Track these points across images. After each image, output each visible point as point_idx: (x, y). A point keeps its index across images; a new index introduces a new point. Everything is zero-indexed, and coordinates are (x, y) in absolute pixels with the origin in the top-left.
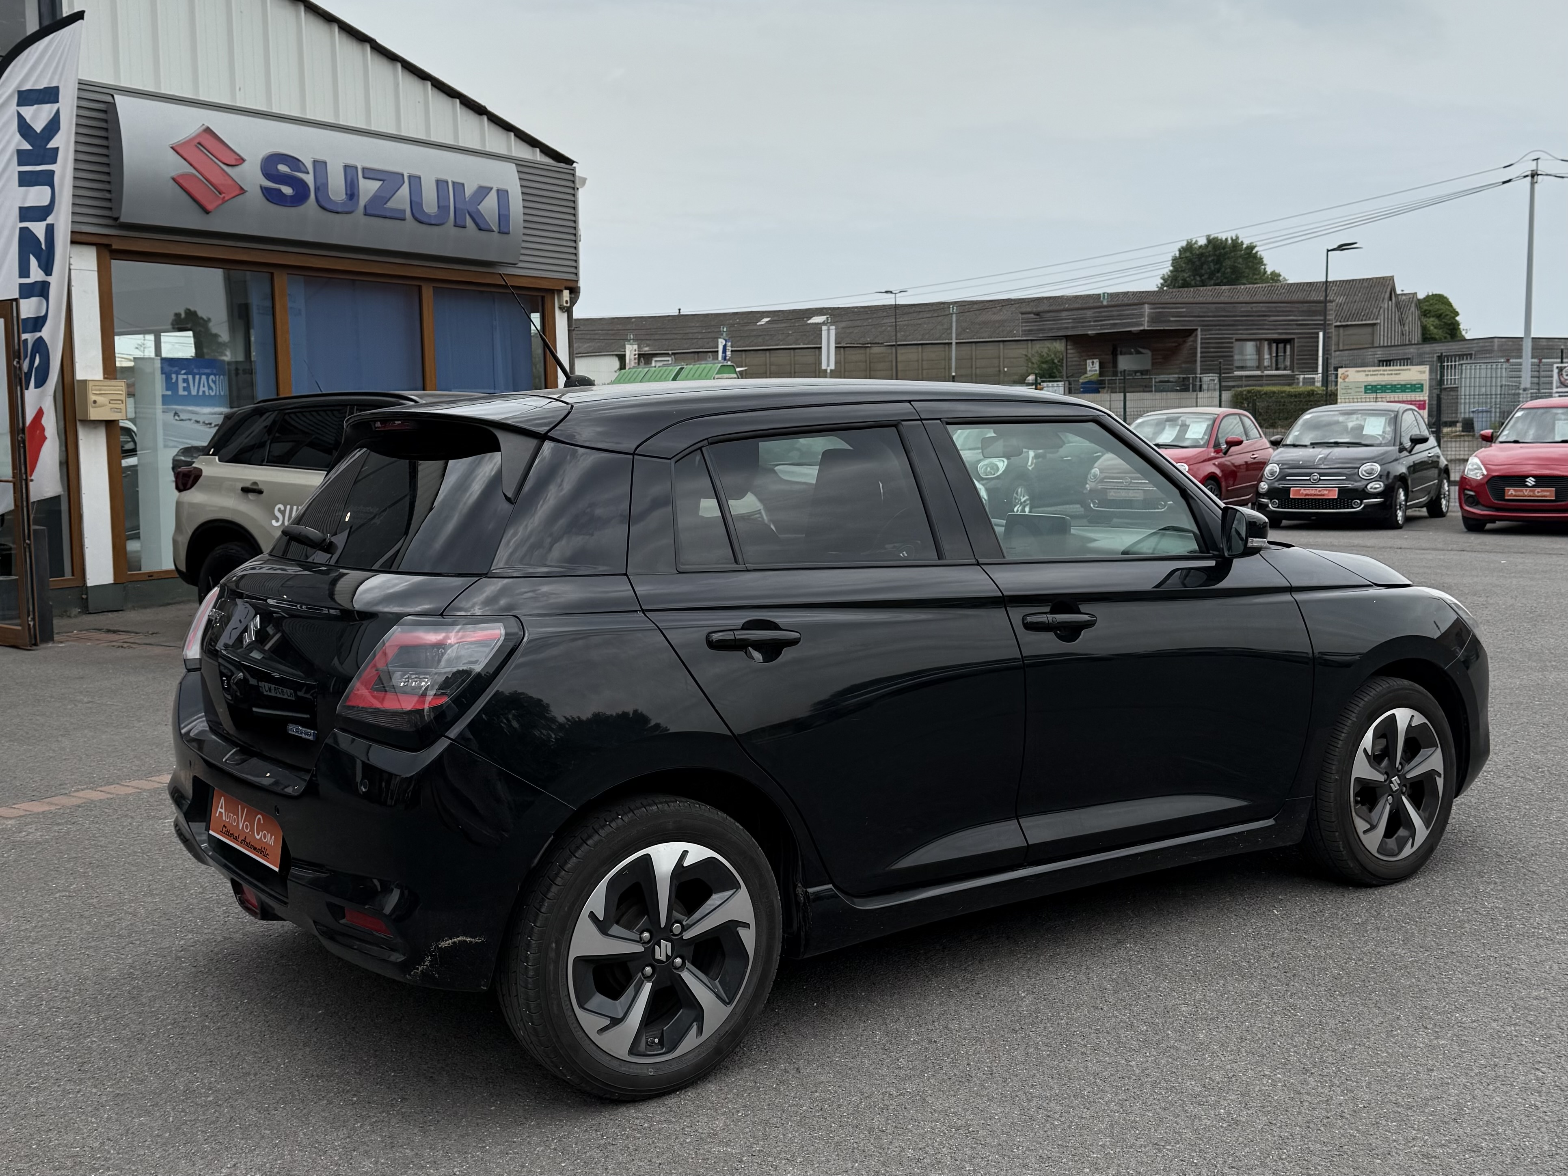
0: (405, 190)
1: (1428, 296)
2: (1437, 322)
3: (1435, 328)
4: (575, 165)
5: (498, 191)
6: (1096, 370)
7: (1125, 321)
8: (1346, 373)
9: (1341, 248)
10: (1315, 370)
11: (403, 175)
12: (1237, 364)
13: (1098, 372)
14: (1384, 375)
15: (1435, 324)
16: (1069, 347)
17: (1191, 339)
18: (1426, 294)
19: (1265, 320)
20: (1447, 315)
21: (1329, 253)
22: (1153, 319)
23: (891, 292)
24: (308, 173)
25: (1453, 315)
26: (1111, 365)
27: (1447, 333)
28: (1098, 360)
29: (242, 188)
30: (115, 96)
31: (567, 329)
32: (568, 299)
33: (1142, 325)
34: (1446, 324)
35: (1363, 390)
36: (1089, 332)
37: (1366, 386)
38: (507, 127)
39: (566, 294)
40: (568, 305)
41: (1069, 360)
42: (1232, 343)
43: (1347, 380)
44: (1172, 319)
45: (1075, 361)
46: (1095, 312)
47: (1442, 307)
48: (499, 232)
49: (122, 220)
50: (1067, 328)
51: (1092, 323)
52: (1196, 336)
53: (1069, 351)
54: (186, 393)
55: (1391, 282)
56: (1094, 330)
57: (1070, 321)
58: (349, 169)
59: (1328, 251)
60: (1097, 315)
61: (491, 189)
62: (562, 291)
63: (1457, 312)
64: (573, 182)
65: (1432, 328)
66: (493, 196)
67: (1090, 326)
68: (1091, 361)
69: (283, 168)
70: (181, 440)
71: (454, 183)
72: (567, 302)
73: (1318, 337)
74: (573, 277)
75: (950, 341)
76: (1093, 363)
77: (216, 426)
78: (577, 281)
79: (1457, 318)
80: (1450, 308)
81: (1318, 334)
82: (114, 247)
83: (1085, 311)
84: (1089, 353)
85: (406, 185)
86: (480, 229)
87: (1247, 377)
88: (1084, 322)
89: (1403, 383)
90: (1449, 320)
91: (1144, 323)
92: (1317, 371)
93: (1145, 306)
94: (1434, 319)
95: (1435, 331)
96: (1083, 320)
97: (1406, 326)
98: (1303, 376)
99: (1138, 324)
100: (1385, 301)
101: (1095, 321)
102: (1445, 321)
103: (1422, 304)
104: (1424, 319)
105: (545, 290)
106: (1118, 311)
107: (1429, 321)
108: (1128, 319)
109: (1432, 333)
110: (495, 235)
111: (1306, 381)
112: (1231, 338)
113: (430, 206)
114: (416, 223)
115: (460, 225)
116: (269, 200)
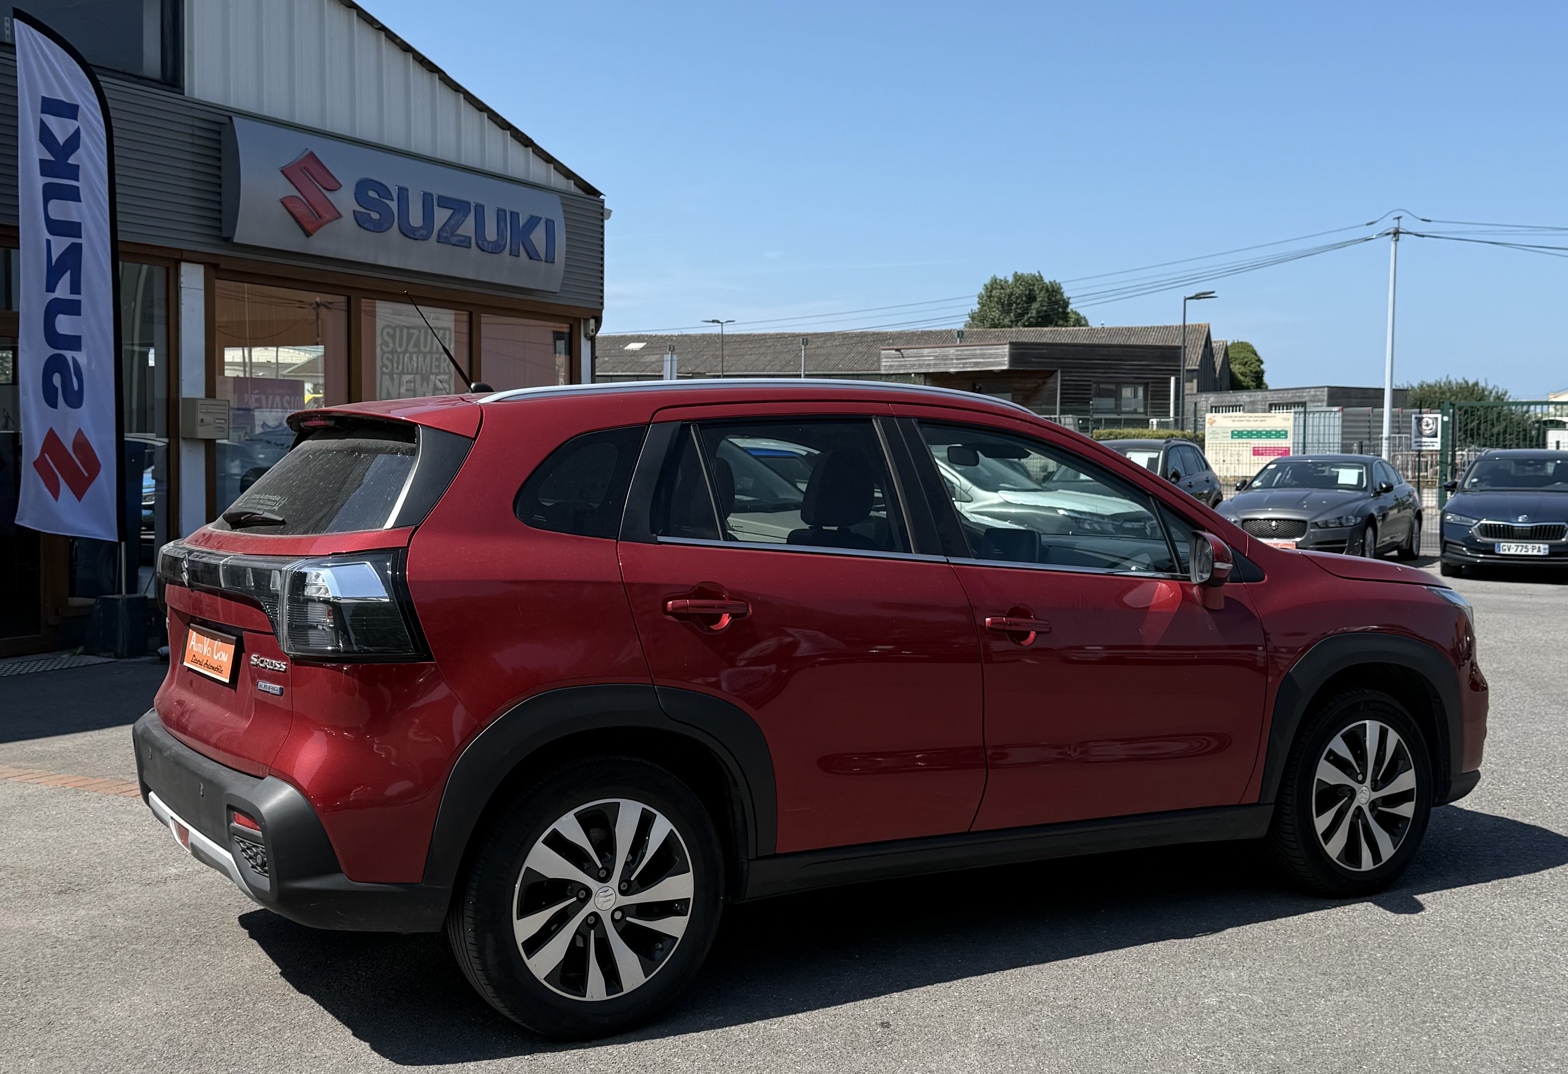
1: (1233, 344)
2: (1243, 369)
3: (1242, 374)
4: (602, 197)
5: (547, 221)
7: (987, 360)
8: (1214, 419)
9: (1197, 297)
10: (1167, 415)
11: (469, 204)
12: (1094, 407)
14: (1250, 421)
15: (1241, 371)
17: (1051, 380)
18: (1232, 341)
19: (1121, 364)
20: (1253, 363)
21: (1188, 301)
22: (1015, 359)
23: (718, 322)
24: (393, 200)
25: (1258, 363)
27: (1252, 381)
29: (339, 213)
30: (234, 119)
31: (590, 357)
32: (593, 326)
33: (1005, 364)
34: (1251, 371)
35: (1230, 435)
36: (952, 370)
37: (1233, 432)
38: (549, 159)
39: (592, 321)
40: (594, 333)
42: (1090, 385)
43: (1214, 425)
44: (1034, 360)
46: (957, 350)
47: (1248, 354)
48: (546, 261)
49: (236, 240)
50: (929, 365)
51: (955, 361)
52: (1057, 377)
55: (1207, 329)
56: (956, 367)
57: (932, 358)
59: (1186, 299)
60: (959, 353)
61: (541, 219)
62: (588, 318)
63: (1262, 361)
64: (602, 214)
65: (1239, 375)
66: (542, 225)
67: (953, 364)
71: (511, 213)
72: (592, 331)
73: (1169, 383)
74: (598, 306)
75: (798, 373)
78: (601, 311)
79: (1262, 366)
80: (1256, 357)
81: (1170, 379)
82: (222, 266)
83: (948, 349)
85: (472, 213)
86: (531, 258)
87: (1106, 419)
88: (946, 360)
89: (1268, 429)
90: (1255, 368)
91: (1007, 363)
92: (1169, 415)
93: (1007, 346)
94: (1240, 366)
95: (1242, 378)
96: (945, 358)
97: (1218, 372)
98: (1158, 420)
99: (1000, 364)
100: (1202, 347)
101: (957, 359)
102: (1251, 369)
103: (1229, 352)
104: (1232, 366)
105: (574, 318)
106: (981, 350)
107: (1236, 368)
108: (991, 358)
109: (1240, 381)
110: (543, 263)
111: (1161, 425)
112: (1089, 381)
113: (491, 234)
114: (480, 251)
115: (514, 253)
116: (360, 225)
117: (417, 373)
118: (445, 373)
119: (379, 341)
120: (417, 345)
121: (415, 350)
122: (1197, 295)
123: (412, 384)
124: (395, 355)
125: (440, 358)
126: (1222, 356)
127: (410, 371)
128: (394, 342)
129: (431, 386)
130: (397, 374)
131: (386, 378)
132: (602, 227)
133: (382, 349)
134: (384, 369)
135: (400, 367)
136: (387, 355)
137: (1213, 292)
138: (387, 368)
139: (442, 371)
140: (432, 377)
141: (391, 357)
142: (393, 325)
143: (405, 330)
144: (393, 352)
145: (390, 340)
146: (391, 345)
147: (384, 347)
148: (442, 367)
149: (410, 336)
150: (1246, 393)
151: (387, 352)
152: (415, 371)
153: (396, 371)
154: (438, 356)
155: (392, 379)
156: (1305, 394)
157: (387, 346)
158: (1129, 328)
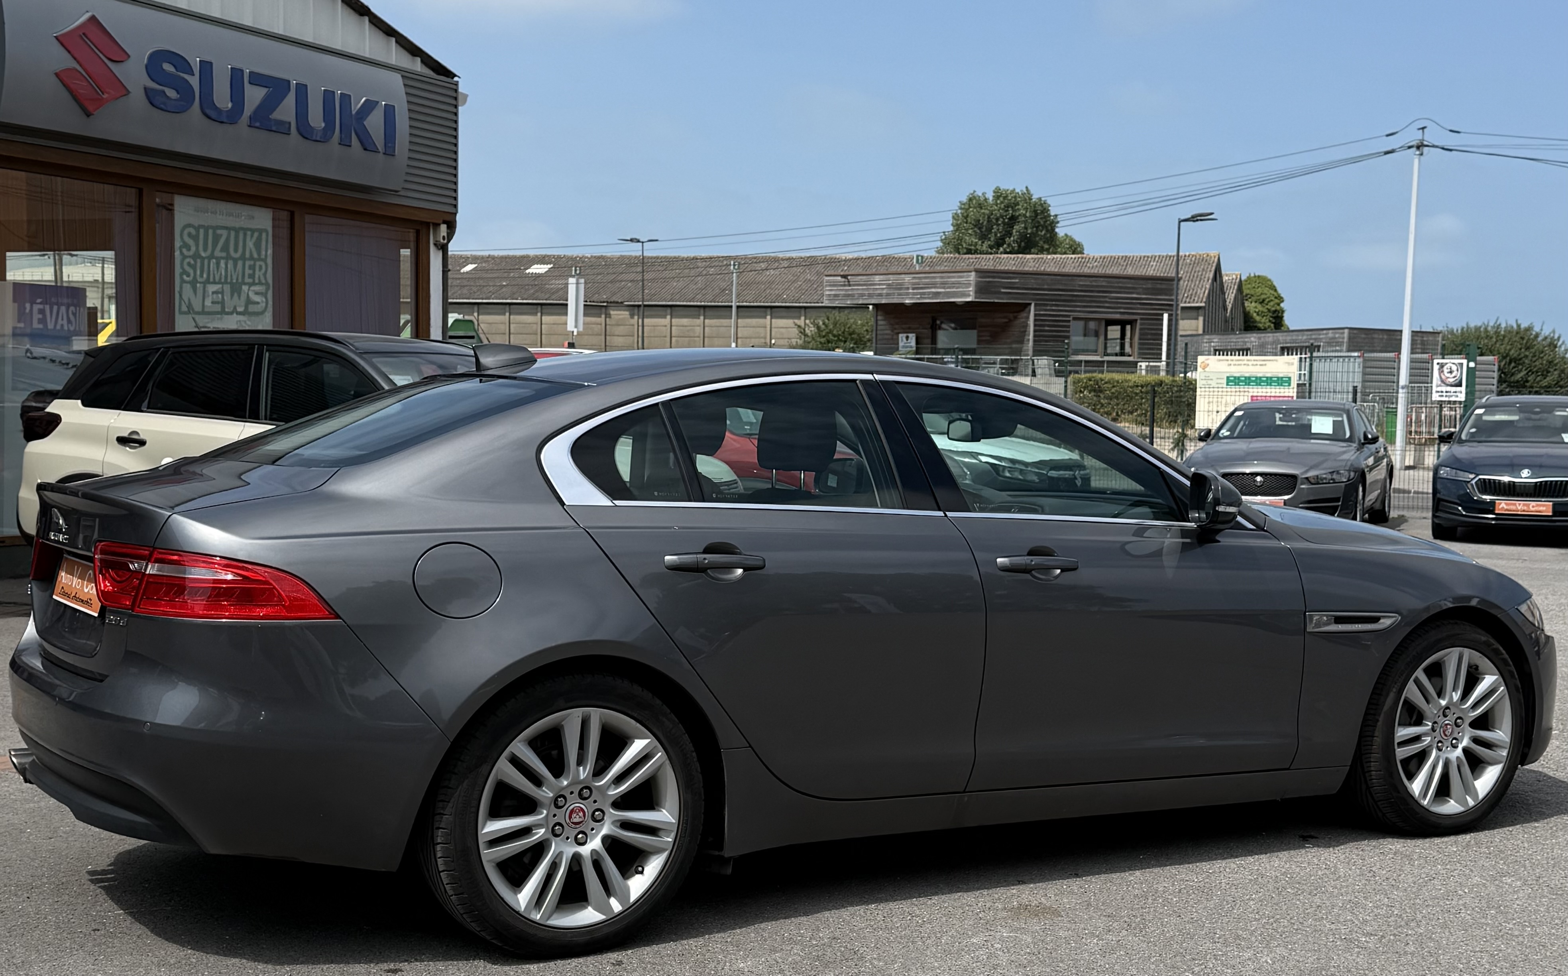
0: (290, 100)
1: (1249, 278)
2: (1260, 308)
3: (1258, 315)
4: (455, 79)
5: (385, 106)
6: (911, 347)
7: (948, 290)
8: (1207, 362)
9: (1194, 219)
10: (1159, 359)
11: (289, 82)
12: (1073, 346)
13: (914, 349)
14: (1248, 365)
15: (1257, 310)
16: (879, 318)
17: (1024, 314)
18: (1248, 275)
19: (1106, 297)
20: (1272, 300)
21: (1182, 223)
22: (981, 289)
23: (638, 241)
24: (193, 75)
25: (1277, 301)
26: (929, 341)
27: (1270, 321)
28: (914, 335)
29: (126, 89)
31: (441, 269)
32: (445, 234)
33: (969, 295)
34: (1269, 310)
35: (1225, 381)
36: (907, 301)
37: (1228, 377)
38: (389, 32)
39: (443, 228)
41: (878, 332)
42: (1069, 321)
43: (1206, 370)
44: (1003, 290)
45: (887, 334)
46: (914, 278)
47: (1266, 290)
48: (384, 154)
49: (1, 119)
50: (880, 295)
51: (911, 291)
52: (1028, 311)
53: (880, 323)
54: (41, 326)
55: (1216, 260)
56: (912, 298)
57: (884, 287)
58: (236, 75)
59: (1180, 221)
60: (916, 281)
61: (379, 103)
62: (439, 225)
63: (1282, 298)
64: (456, 99)
65: (1255, 315)
66: (380, 112)
67: (908, 294)
68: (905, 335)
69: (168, 67)
70: (33, 382)
71: (340, 95)
72: (444, 238)
73: (1162, 320)
74: (451, 209)
75: (730, 304)
76: (907, 338)
77: (73, 366)
78: (455, 214)
79: (1282, 305)
80: (1275, 294)
81: (1162, 315)
83: (903, 276)
84: (904, 326)
85: (292, 95)
86: (365, 149)
87: (1086, 362)
88: (900, 289)
89: (1269, 375)
90: (1273, 306)
91: (971, 293)
92: (1161, 358)
93: (973, 274)
94: (1257, 304)
95: (1258, 318)
96: (899, 287)
97: (1229, 311)
98: (1147, 364)
99: (964, 295)
100: (1210, 281)
101: (913, 289)
102: (1269, 307)
103: (1244, 287)
104: (1247, 304)
105: (422, 223)
106: (942, 277)
107: (1251, 306)
108: (953, 287)
109: (1255, 322)
110: (381, 156)
111: (1149, 370)
112: (1068, 316)
113: (316, 119)
114: (301, 138)
115: (345, 143)
116: (151, 103)
117: (226, 282)
118: (260, 283)
119: (178, 244)
120: (225, 248)
121: (224, 254)
122: (1193, 217)
123: (220, 296)
124: (199, 261)
125: (255, 265)
126: (1234, 291)
127: (217, 280)
128: (197, 245)
129: (243, 297)
130: (200, 283)
131: (187, 288)
132: (456, 114)
133: (181, 252)
134: (185, 277)
135: (205, 276)
136: (188, 260)
137: (1212, 214)
138: (188, 276)
139: (257, 281)
140: (245, 288)
141: (192, 262)
142: (196, 225)
143: (210, 231)
144: (196, 256)
145: (191, 242)
146: (193, 249)
147: (184, 250)
148: (257, 276)
149: (216, 239)
150: (1255, 335)
151: (190, 257)
152: (223, 280)
153: (199, 280)
154: (252, 263)
155: (195, 290)
156: (1321, 336)
157: (189, 250)
158: (1126, 257)
